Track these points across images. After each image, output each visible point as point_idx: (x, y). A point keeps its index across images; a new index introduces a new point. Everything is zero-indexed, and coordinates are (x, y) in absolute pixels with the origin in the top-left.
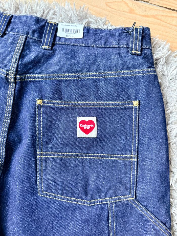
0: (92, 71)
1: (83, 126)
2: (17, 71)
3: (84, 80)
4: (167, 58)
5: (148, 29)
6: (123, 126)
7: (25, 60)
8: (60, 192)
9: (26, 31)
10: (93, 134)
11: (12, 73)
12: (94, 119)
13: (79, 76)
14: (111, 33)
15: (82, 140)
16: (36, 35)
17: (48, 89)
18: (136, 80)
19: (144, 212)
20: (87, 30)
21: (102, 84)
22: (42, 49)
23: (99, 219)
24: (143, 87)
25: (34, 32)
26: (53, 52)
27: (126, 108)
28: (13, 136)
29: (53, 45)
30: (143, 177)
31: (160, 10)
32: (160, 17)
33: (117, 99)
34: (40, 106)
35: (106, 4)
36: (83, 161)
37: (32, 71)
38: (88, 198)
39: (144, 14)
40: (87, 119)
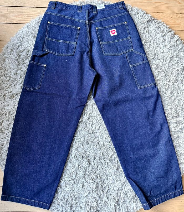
0: (110, 16)
2: (88, 20)
3: (109, 19)
4: (131, 8)
5: (123, 1)
6: (124, 30)
7: (90, 17)
8: (110, 53)
9: (88, 9)
13: (107, 19)
14: (113, 5)
15: (113, 36)
16: (91, 9)
17: (98, 24)
18: (124, 16)
19: (137, 53)
20: (105, 6)
21: (114, 19)
22: (94, 13)
23: (124, 58)
24: (126, 17)
26: (97, 13)
27: (123, 25)
28: (92, 40)
29: (97, 11)
30: (134, 42)
33: (120, 22)
34: (97, 29)
36: (114, 43)
37: (92, 20)
38: (119, 53)
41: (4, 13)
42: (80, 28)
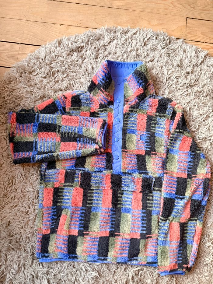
41: (14, 53)
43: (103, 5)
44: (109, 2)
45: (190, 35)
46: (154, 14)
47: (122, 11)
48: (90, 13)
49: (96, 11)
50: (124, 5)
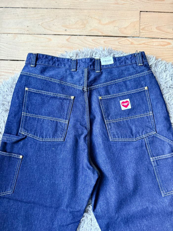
0: (122, 78)
1: (124, 104)
2: (87, 86)
3: (119, 83)
4: (156, 64)
5: (144, 52)
6: (143, 100)
7: (90, 80)
8: (120, 137)
9: (87, 66)
10: (129, 107)
11: (86, 87)
12: (128, 100)
13: (116, 81)
14: (126, 58)
15: (124, 111)
16: (92, 67)
17: (102, 91)
18: (144, 77)
19: (162, 138)
20: (115, 59)
21: (128, 82)
22: (96, 73)
23: (142, 146)
24: (148, 80)
25: (91, 65)
26: (102, 73)
27: (142, 91)
28: (92, 116)
29: (101, 70)
30: (158, 121)
31: (146, 40)
32: (147, 43)
33: (137, 88)
34: (101, 100)
35: (119, 43)
36: (127, 121)
37: (93, 84)
38: (134, 137)
39: (138, 43)
40: (125, 101)
42: (74, 98)
43: (50, 7)
44: (56, 2)
45: (144, 31)
46: (105, 11)
47: (70, 11)
48: (37, 18)
49: (43, 15)
50: (72, 4)
